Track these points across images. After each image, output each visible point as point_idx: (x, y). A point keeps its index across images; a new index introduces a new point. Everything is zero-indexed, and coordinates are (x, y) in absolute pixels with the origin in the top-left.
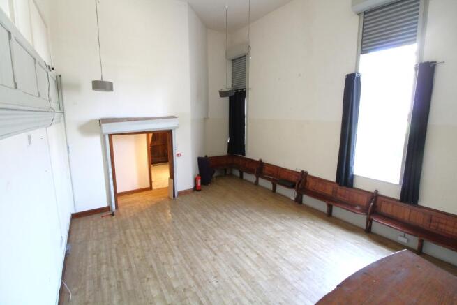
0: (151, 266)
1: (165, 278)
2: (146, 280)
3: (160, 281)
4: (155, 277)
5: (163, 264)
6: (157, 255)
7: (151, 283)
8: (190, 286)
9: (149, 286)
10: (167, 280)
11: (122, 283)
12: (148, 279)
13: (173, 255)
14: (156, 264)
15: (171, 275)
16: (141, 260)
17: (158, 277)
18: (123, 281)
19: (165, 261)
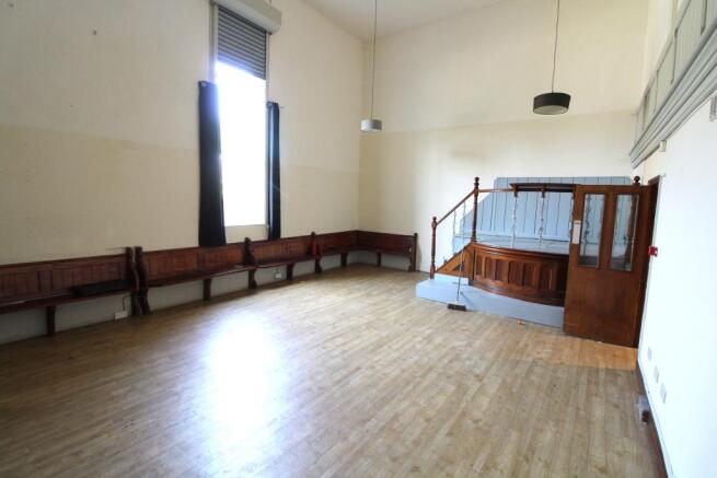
0: (450, 434)
1: (452, 402)
2: (480, 424)
3: (463, 405)
4: (464, 414)
5: (428, 420)
6: (416, 443)
7: (477, 414)
8: (439, 374)
9: (484, 413)
10: (453, 399)
11: (524, 451)
12: (476, 422)
13: (396, 417)
14: (437, 431)
15: (441, 401)
16: (452, 463)
17: (459, 412)
18: (519, 453)
19: (421, 420)
